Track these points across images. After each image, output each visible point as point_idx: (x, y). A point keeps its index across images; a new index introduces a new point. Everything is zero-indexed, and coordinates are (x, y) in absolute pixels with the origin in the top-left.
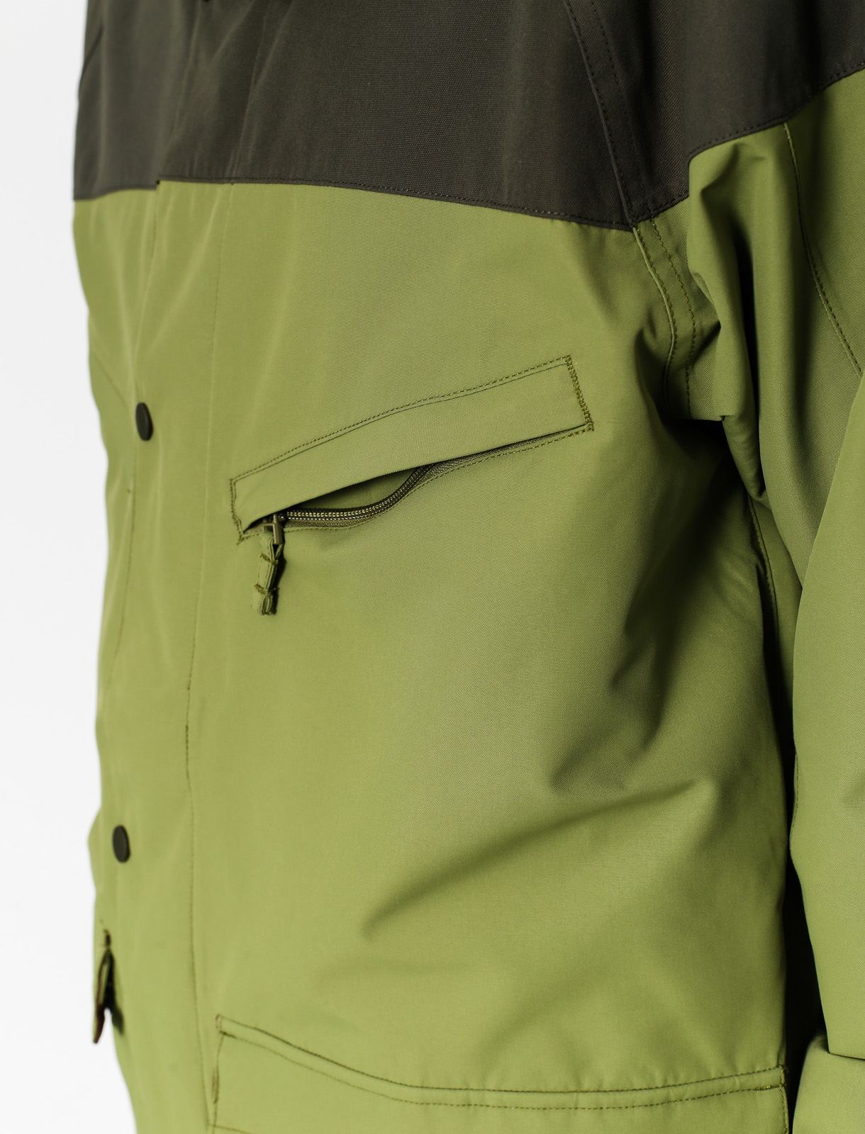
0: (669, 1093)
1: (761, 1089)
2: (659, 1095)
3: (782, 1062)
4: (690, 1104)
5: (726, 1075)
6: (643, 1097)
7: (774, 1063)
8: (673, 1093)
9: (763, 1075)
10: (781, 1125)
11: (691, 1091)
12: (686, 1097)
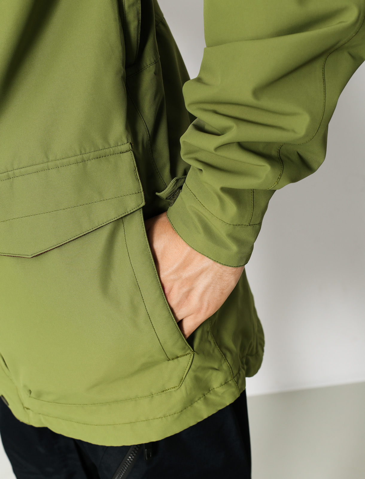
0: (83, 157)
1: (123, 153)
2: (79, 158)
3: (130, 141)
4: (93, 161)
5: (106, 148)
6: (73, 159)
7: (126, 142)
8: (85, 156)
9: (122, 147)
10: (133, 166)
11: (92, 155)
12: (91, 158)
